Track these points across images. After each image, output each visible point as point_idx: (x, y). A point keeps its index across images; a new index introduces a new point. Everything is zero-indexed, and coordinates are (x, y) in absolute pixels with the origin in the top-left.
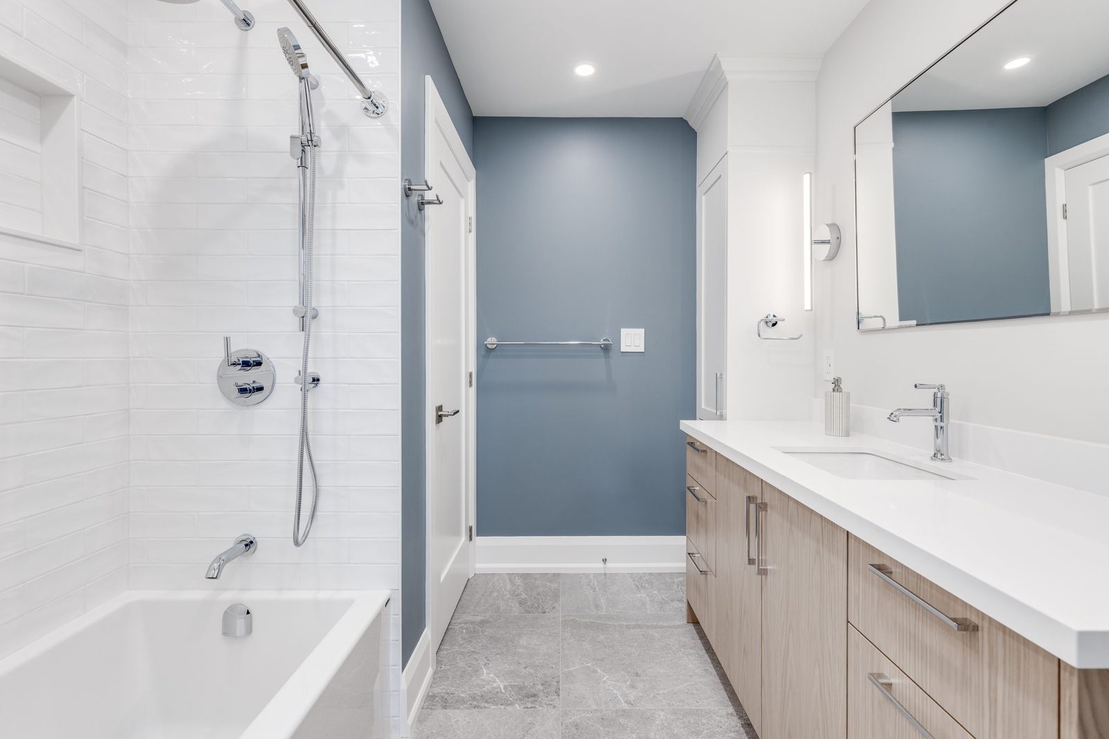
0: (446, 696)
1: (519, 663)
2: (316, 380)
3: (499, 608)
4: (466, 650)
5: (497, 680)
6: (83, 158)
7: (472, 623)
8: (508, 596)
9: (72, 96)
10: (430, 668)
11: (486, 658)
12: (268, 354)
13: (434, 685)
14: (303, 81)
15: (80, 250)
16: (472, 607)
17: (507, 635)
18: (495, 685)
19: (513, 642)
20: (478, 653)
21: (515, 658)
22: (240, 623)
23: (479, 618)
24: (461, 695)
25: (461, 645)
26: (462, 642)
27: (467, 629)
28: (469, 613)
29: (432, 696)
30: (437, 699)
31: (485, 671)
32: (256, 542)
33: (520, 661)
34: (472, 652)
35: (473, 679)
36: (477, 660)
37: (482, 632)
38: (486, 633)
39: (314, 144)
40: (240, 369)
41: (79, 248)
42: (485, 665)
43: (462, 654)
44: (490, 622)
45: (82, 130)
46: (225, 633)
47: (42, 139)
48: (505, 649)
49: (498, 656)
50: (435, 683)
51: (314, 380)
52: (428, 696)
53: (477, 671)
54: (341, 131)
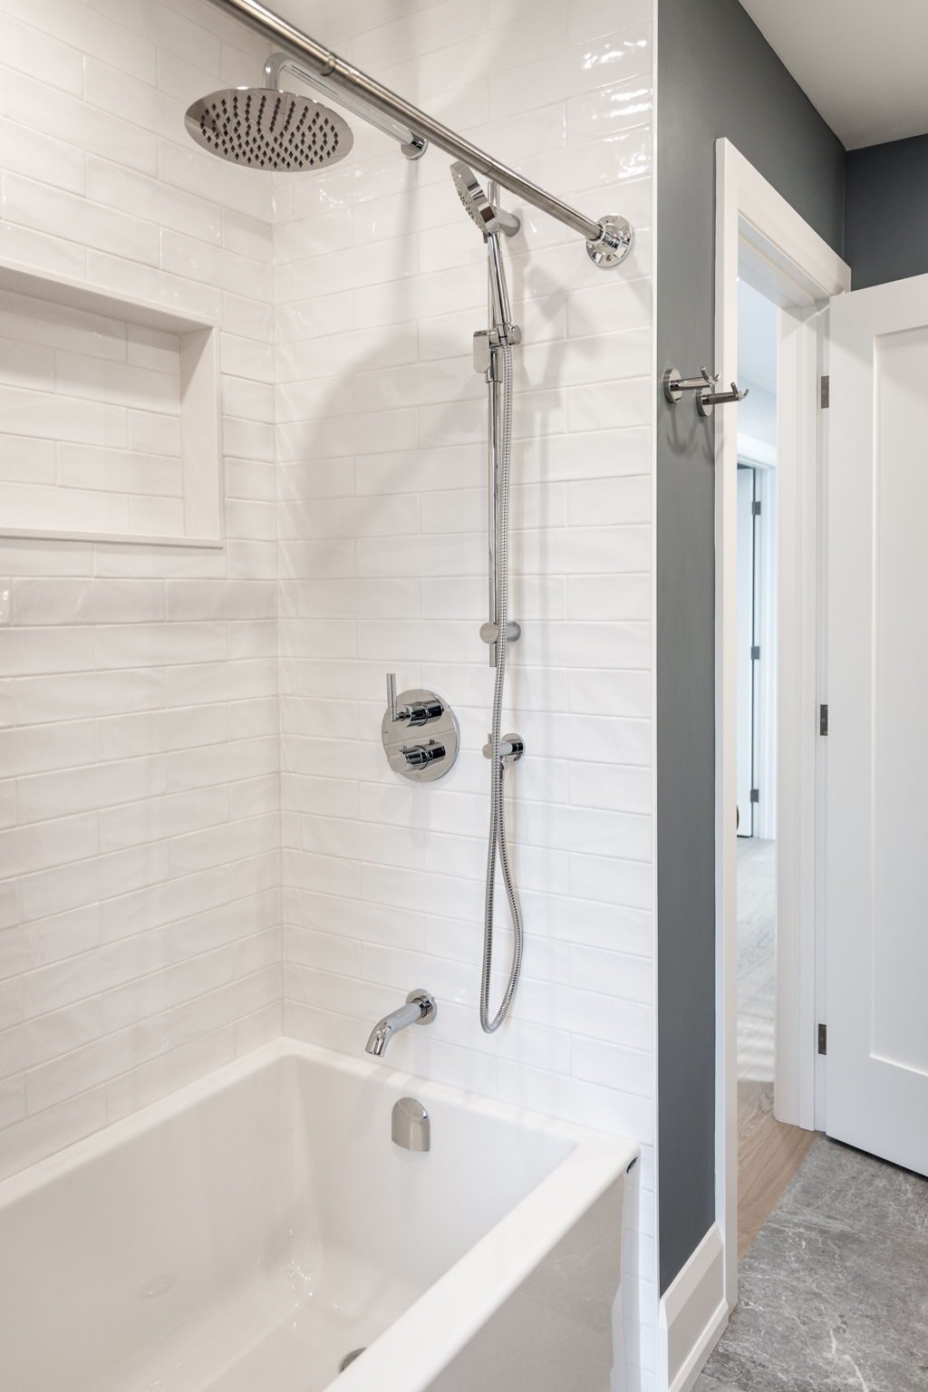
0: (749, 1365)
1: (912, 1354)
2: (518, 748)
3: (885, 1216)
4: (801, 1285)
5: (858, 1374)
6: (222, 414)
7: (823, 1232)
8: (910, 1195)
9: (210, 328)
10: (724, 1301)
11: (841, 1316)
12: (449, 699)
13: (728, 1335)
14: (490, 239)
15: (221, 548)
16: (827, 1197)
17: (895, 1282)
18: (851, 1381)
19: (905, 1302)
20: (825, 1300)
21: (905, 1340)
22: (414, 1130)
23: (837, 1227)
24: (780, 1375)
25: (793, 1271)
26: (795, 1265)
27: (809, 1241)
28: (818, 1208)
29: (723, 1355)
30: (731, 1364)
31: (834, 1344)
32: (435, 1004)
33: (915, 1350)
34: (815, 1294)
35: (808, 1351)
36: (820, 1315)
37: (841, 1257)
38: (848, 1264)
39: (510, 341)
40: (410, 726)
41: (220, 546)
42: (837, 1330)
43: (794, 1290)
44: (860, 1242)
45: (222, 373)
46: (396, 1139)
47: (182, 395)
48: (884, 1313)
49: (868, 1322)
50: (732, 1332)
51: (515, 749)
52: (716, 1350)
53: (818, 1337)
54: (556, 301)
